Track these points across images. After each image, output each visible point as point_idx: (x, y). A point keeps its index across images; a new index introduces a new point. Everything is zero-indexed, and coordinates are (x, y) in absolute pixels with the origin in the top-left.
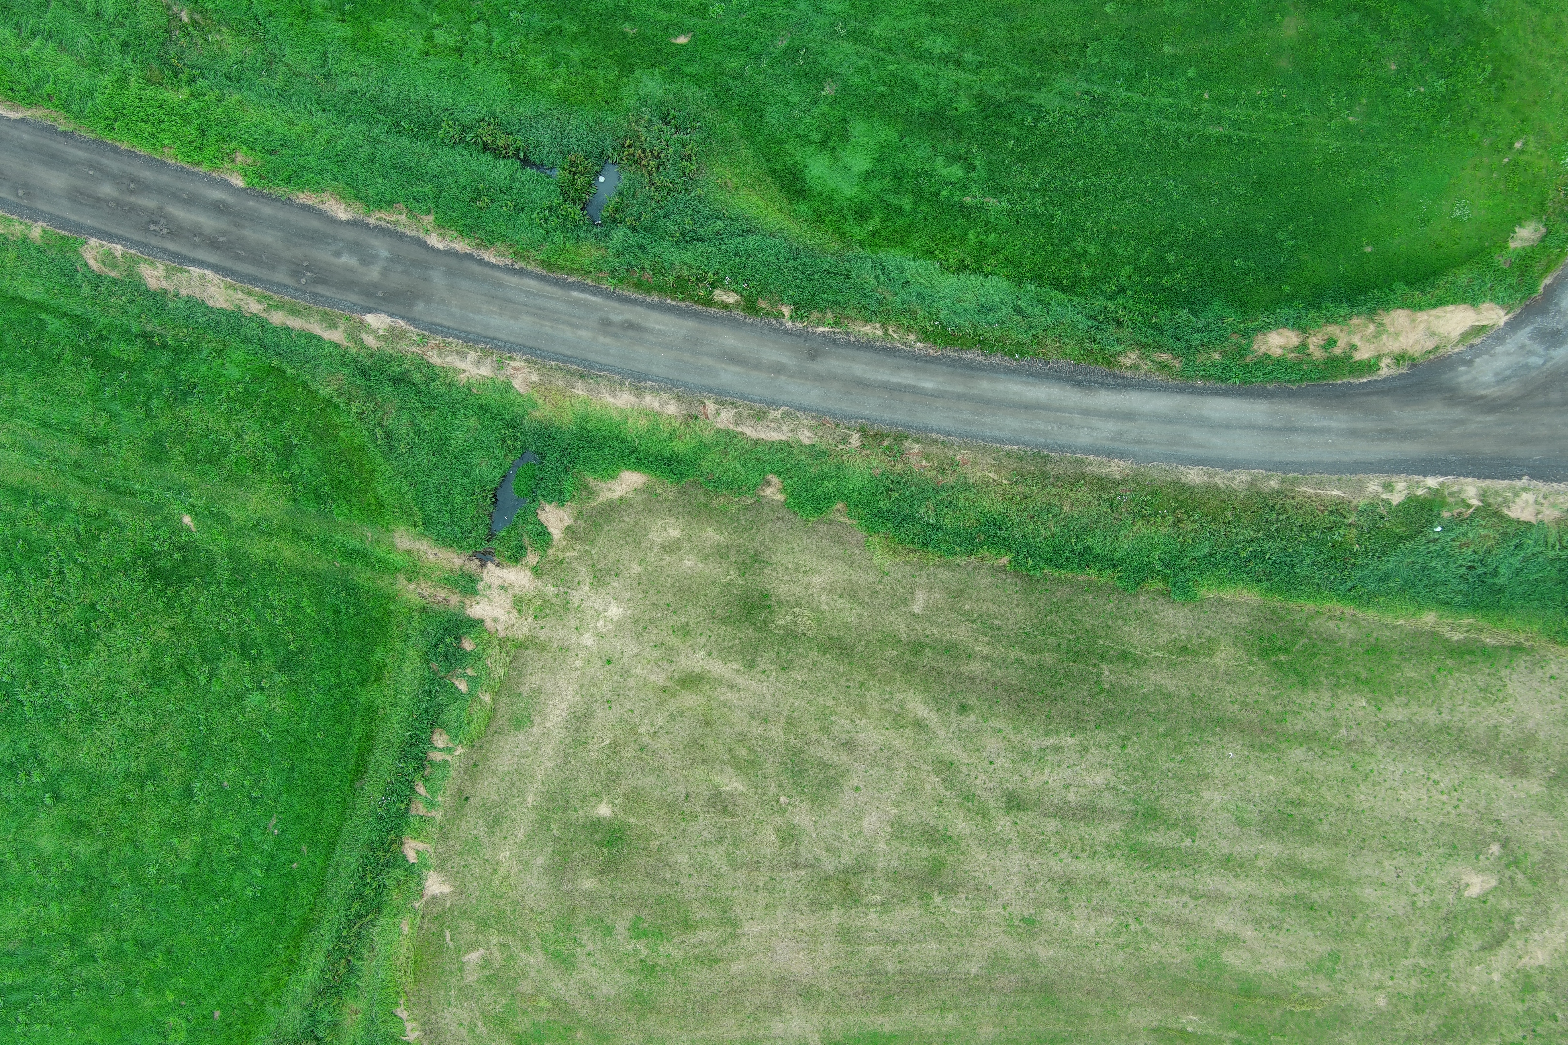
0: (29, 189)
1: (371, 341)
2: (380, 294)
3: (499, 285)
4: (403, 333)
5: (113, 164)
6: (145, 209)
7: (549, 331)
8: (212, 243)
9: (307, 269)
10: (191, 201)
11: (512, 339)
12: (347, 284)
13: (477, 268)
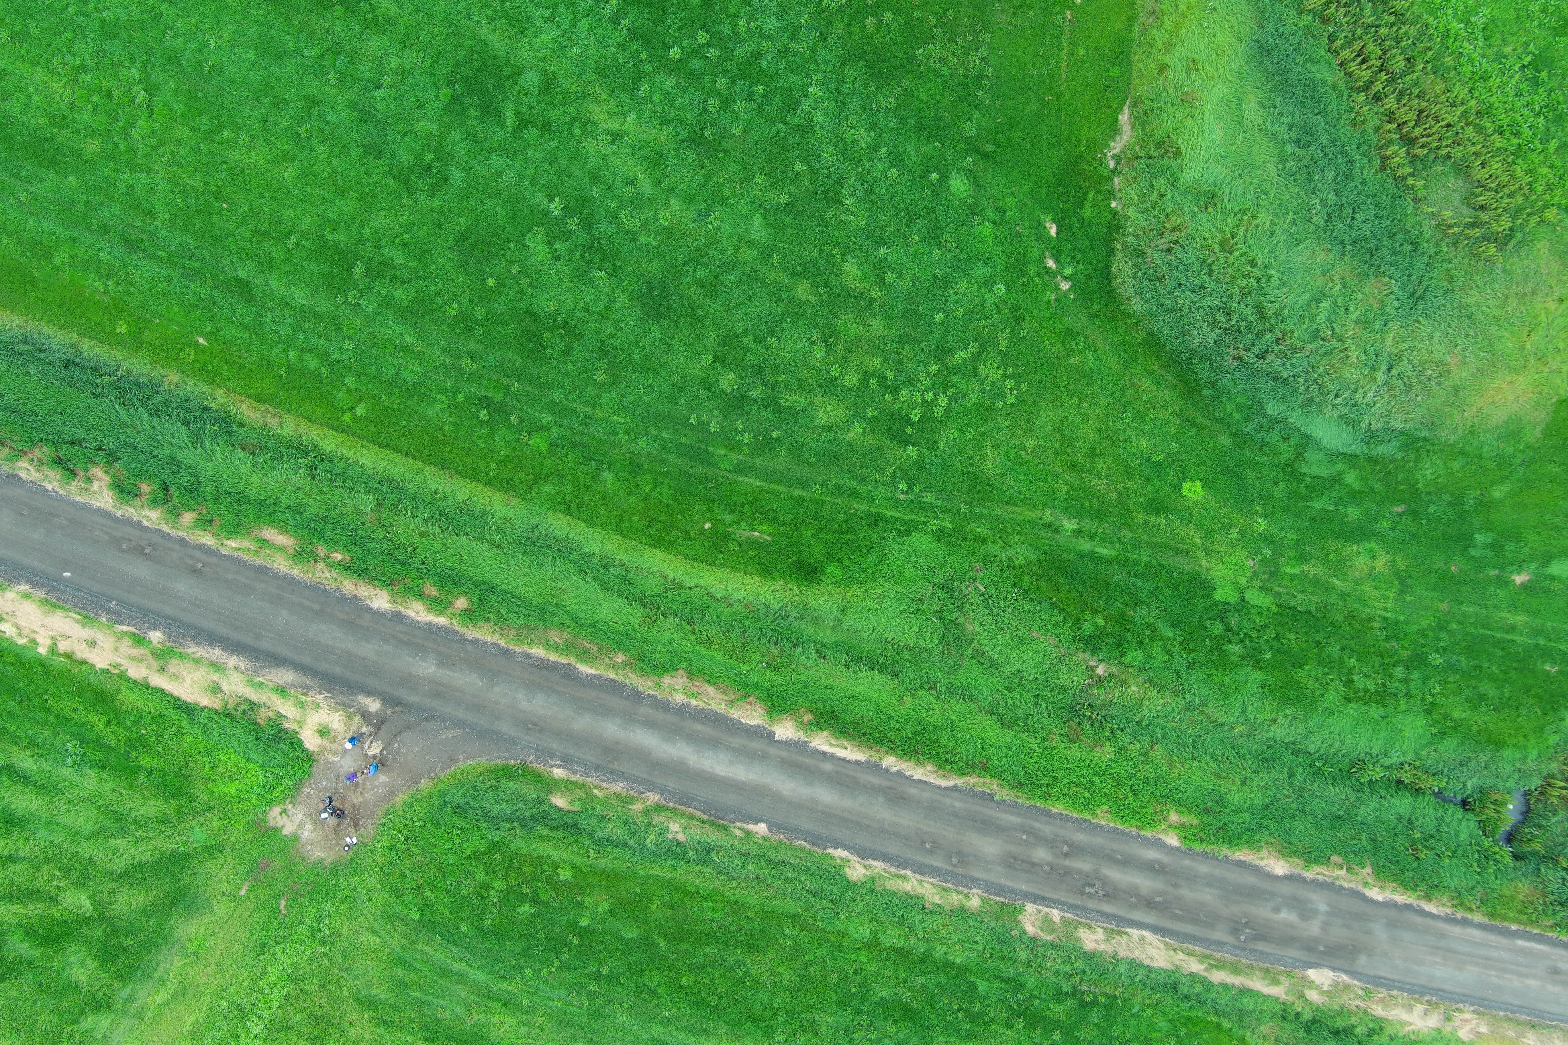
0: (963, 858)
1: (1313, 996)
2: (1321, 948)
3: (1442, 935)
4: (1347, 987)
5: (1046, 829)
6: (1080, 872)
7: (1495, 980)
8: (1149, 904)
9: (1246, 925)
10: (1126, 862)
11: (1458, 990)
12: (1288, 940)
13: (1418, 919)
